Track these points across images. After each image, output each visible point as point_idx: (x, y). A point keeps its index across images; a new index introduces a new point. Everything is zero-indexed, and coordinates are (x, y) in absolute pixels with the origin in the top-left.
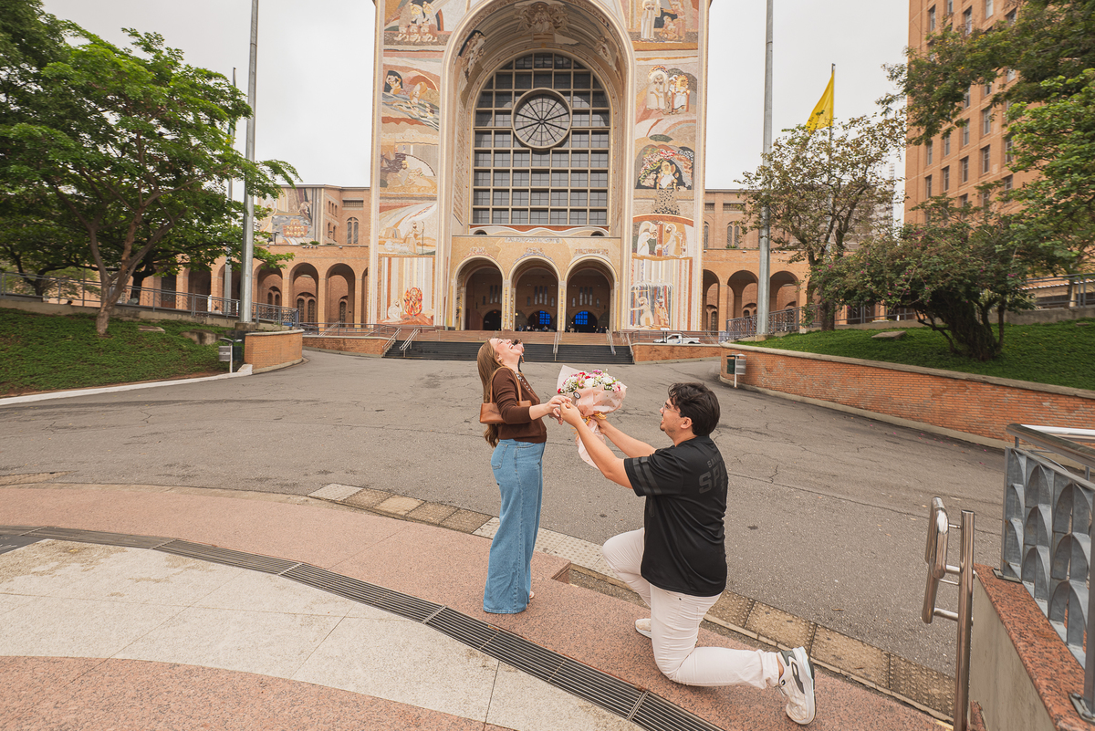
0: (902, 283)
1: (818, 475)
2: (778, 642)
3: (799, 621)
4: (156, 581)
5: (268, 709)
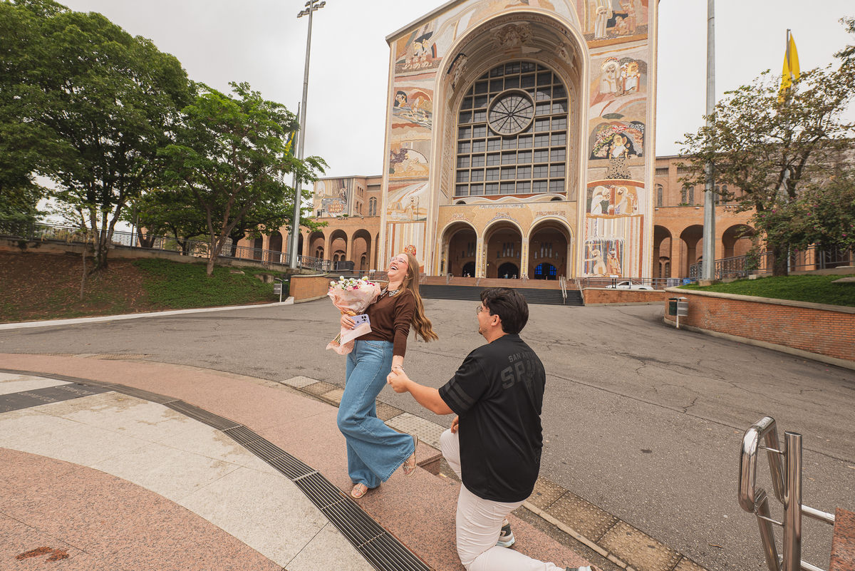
1: (741, 411)
2: (628, 565)
4: (149, 424)
5: (147, 520)
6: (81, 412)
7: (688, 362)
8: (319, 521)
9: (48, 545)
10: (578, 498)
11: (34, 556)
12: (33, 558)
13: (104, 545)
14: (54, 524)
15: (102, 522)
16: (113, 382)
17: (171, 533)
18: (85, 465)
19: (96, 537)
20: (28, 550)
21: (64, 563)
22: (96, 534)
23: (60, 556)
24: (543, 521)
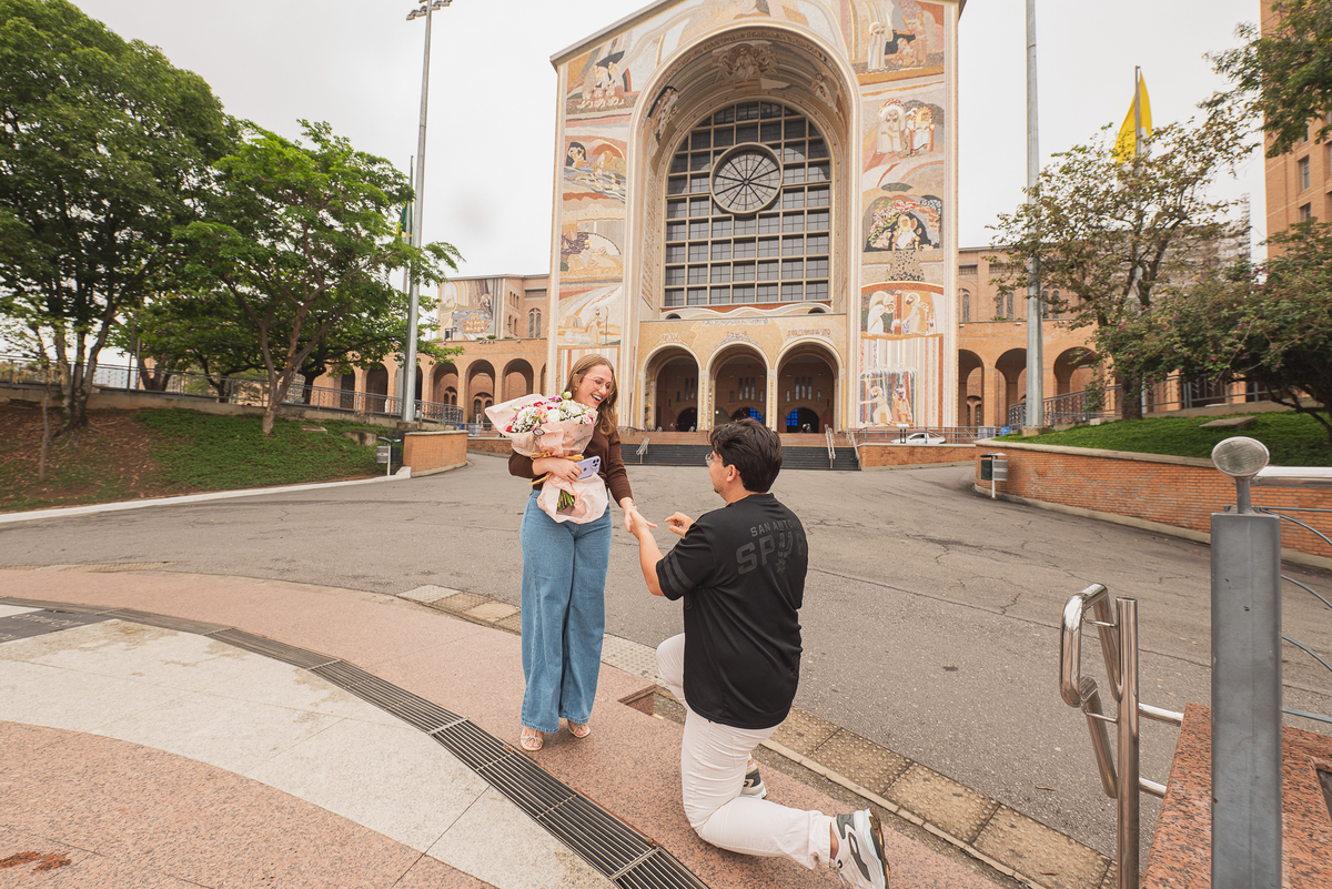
0: (1232, 342)
2: (926, 821)
3: (973, 797)
4: (184, 665)
5: (197, 803)
6: (63, 653)
7: (1009, 544)
8: (475, 786)
9: (32, 848)
10: (856, 736)
11: (11, 865)
12: (10, 869)
13: (129, 842)
14: (38, 818)
15: (122, 810)
16: (113, 605)
17: (240, 818)
18: (80, 731)
19: (113, 832)
21: (65, 872)
22: (112, 827)
23: (52, 863)
24: (805, 770)
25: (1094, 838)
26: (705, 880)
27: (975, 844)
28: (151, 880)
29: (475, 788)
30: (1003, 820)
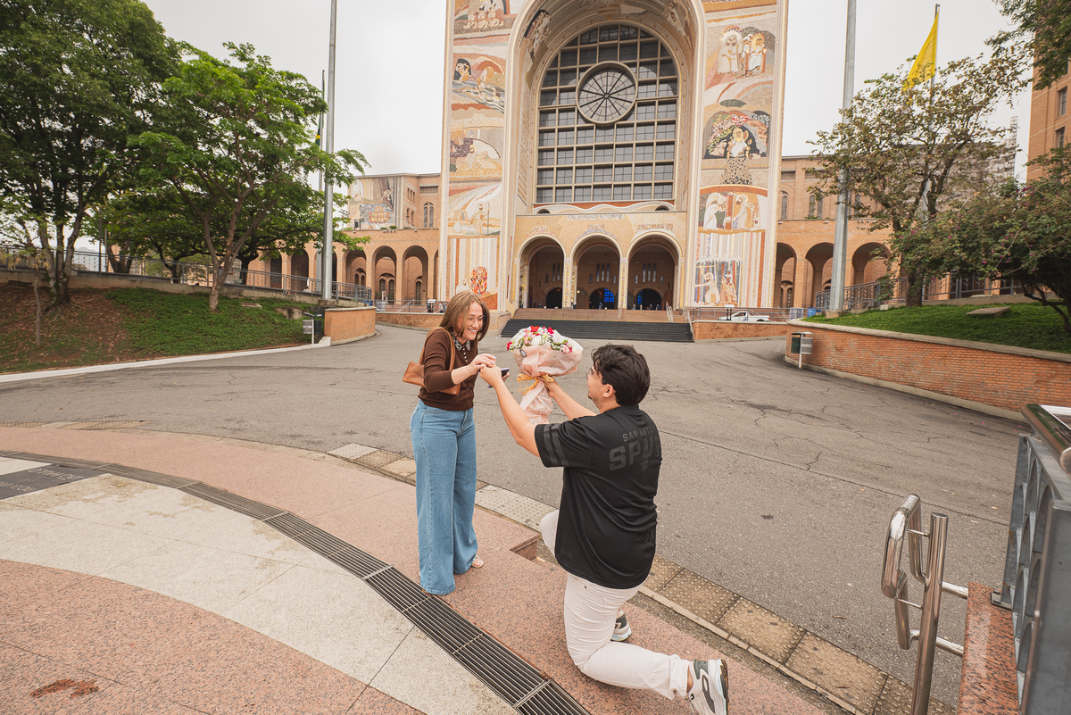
0: (1000, 249)
1: (867, 465)
2: (750, 645)
3: (786, 625)
4: (166, 516)
5: (188, 639)
6: (71, 504)
7: (812, 409)
8: (403, 626)
9: (68, 677)
10: (695, 575)
11: (54, 691)
12: (54, 694)
13: (140, 672)
14: (69, 650)
15: (131, 645)
16: (106, 462)
17: (222, 653)
18: (92, 574)
19: (127, 664)
20: (44, 685)
21: (95, 698)
22: (126, 660)
23: (85, 689)
24: (657, 604)
25: (876, 657)
26: (587, 708)
27: (787, 664)
28: (161, 706)
29: (403, 627)
30: (808, 644)
